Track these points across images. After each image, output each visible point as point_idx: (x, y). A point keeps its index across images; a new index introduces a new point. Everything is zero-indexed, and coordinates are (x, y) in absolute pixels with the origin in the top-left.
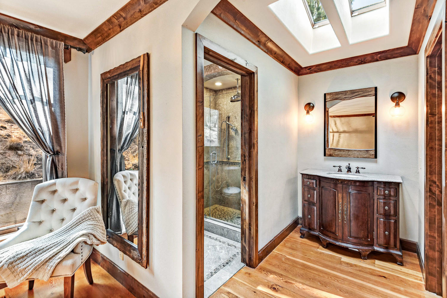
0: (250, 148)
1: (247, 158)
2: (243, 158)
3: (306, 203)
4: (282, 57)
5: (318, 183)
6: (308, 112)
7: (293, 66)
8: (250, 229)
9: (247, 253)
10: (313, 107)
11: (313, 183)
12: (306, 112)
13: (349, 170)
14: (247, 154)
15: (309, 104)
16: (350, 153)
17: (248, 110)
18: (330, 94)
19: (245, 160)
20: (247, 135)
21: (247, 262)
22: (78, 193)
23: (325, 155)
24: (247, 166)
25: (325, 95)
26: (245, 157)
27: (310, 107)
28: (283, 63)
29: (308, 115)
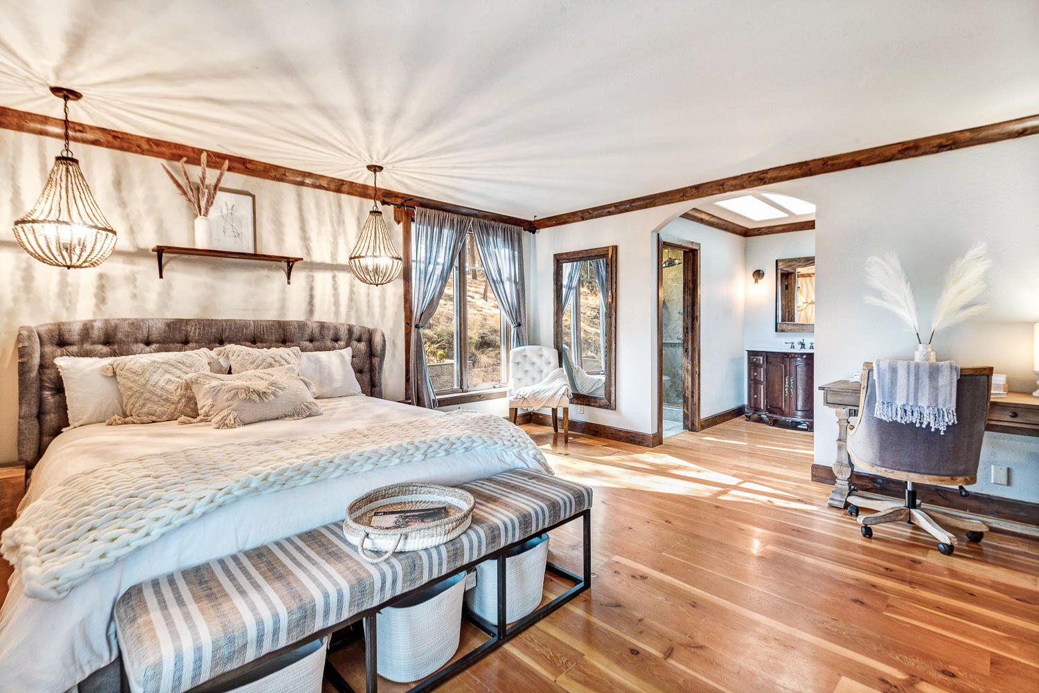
0: (693, 320)
1: (690, 330)
2: (685, 330)
3: (753, 382)
4: (724, 225)
5: (765, 359)
6: (756, 281)
7: (739, 230)
8: (693, 397)
9: (690, 419)
10: (763, 274)
11: (760, 360)
12: (754, 280)
13: (803, 345)
14: (690, 326)
15: (758, 271)
16: (804, 327)
17: (691, 285)
18: (783, 260)
19: (687, 332)
20: (690, 309)
21: (690, 427)
22: (543, 358)
23: (776, 331)
24: (690, 337)
25: (777, 261)
26: (687, 329)
27: (758, 274)
28: (726, 229)
29: (757, 284)
